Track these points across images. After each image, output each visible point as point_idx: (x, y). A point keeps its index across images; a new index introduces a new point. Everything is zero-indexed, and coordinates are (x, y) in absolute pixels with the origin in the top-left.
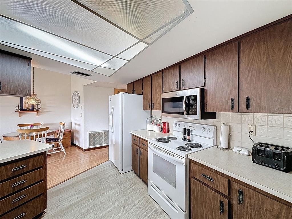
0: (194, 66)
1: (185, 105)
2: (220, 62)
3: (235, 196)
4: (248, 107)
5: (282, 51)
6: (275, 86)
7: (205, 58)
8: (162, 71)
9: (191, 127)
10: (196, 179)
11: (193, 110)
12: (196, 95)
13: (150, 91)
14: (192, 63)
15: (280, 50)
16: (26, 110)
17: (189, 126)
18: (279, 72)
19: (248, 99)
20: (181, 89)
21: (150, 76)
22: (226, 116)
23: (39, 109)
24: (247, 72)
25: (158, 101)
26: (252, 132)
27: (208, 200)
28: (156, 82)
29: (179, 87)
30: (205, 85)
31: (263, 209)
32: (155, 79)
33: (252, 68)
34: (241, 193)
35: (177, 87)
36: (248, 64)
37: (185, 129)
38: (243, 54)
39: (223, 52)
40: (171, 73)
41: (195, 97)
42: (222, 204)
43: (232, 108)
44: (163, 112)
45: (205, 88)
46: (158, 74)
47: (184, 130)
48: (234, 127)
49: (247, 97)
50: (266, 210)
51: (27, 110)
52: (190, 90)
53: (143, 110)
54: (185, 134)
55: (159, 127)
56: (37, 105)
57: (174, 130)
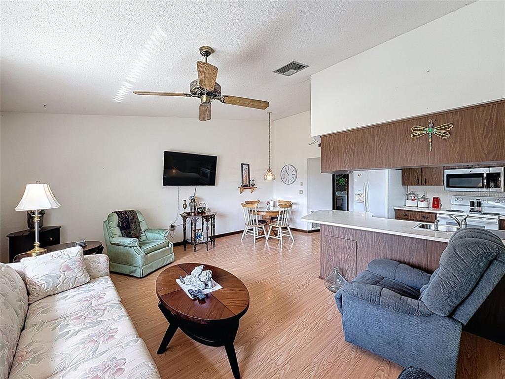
1: (485, 180)
9: (480, 200)
12: (500, 173)
17: (477, 200)
23: (254, 185)
25: (435, 176)
37: (473, 202)
44: (448, 186)
47: (472, 204)
51: (247, 187)
52: (491, 168)
53: (402, 185)
54: (473, 206)
55: (427, 203)
56: (253, 180)
57: (453, 205)
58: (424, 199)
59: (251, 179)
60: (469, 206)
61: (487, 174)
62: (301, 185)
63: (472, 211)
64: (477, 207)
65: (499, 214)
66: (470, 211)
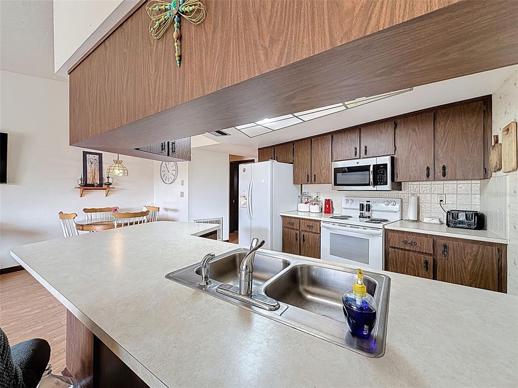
0: (381, 132)
1: (372, 175)
2: (414, 130)
3: (440, 250)
4: (444, 175)
5: (474, 126)
6: (469, 156)
7: (396, 125)
8: (332, 134)
9: (369, 202)
10: (394, 248)
11: (381, 180)
12: (387, 164)
13: (307, 159)
14: (379, 128)
15: (472, 125)
16: (93, 185)
17: (367, 202)
18: (472, 143)
19: (444, 168)
20: (361, 157)
21: (310, 139)
22: (414, 187)
23: (111, 184)
24: (443, 142)
25: (324, 171)
26: (441, 201)
27: (410, 264)
28: (320, 148)
29: (358, 154)
30: (395, 154)
31: (464, 254)
32: (318, 144)
33: (447, 139)
34: (445, 246)
35: (356, 155)
36: (444, 135)
37: (362, 204)
38: (439, 125)
39: (417, 120)
40: (346, 137)
41: (386, 165)
42: (426, 262)
43: (428, 176)
44: (336, 184)
45: (395, 156)
46: (323, 138)
47: (362, 206)
48: (422, 197)
49: (444, 166)
50: (467, 253)
51: (94, 187)
52: (377, 158)
53: (294, 184)
54: (363, 210)
55: (318, 206)
56: (108, 178)
57: (344, 208)
58: (316, 202)
59: (105, 175)
60: (358, 209)
61: (374, 166)
62: (182, 185)
63: (361, 216)
64: (366, 211)
65: (385, 221)
66: (360, 217)
